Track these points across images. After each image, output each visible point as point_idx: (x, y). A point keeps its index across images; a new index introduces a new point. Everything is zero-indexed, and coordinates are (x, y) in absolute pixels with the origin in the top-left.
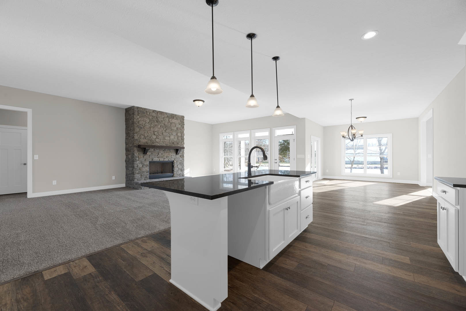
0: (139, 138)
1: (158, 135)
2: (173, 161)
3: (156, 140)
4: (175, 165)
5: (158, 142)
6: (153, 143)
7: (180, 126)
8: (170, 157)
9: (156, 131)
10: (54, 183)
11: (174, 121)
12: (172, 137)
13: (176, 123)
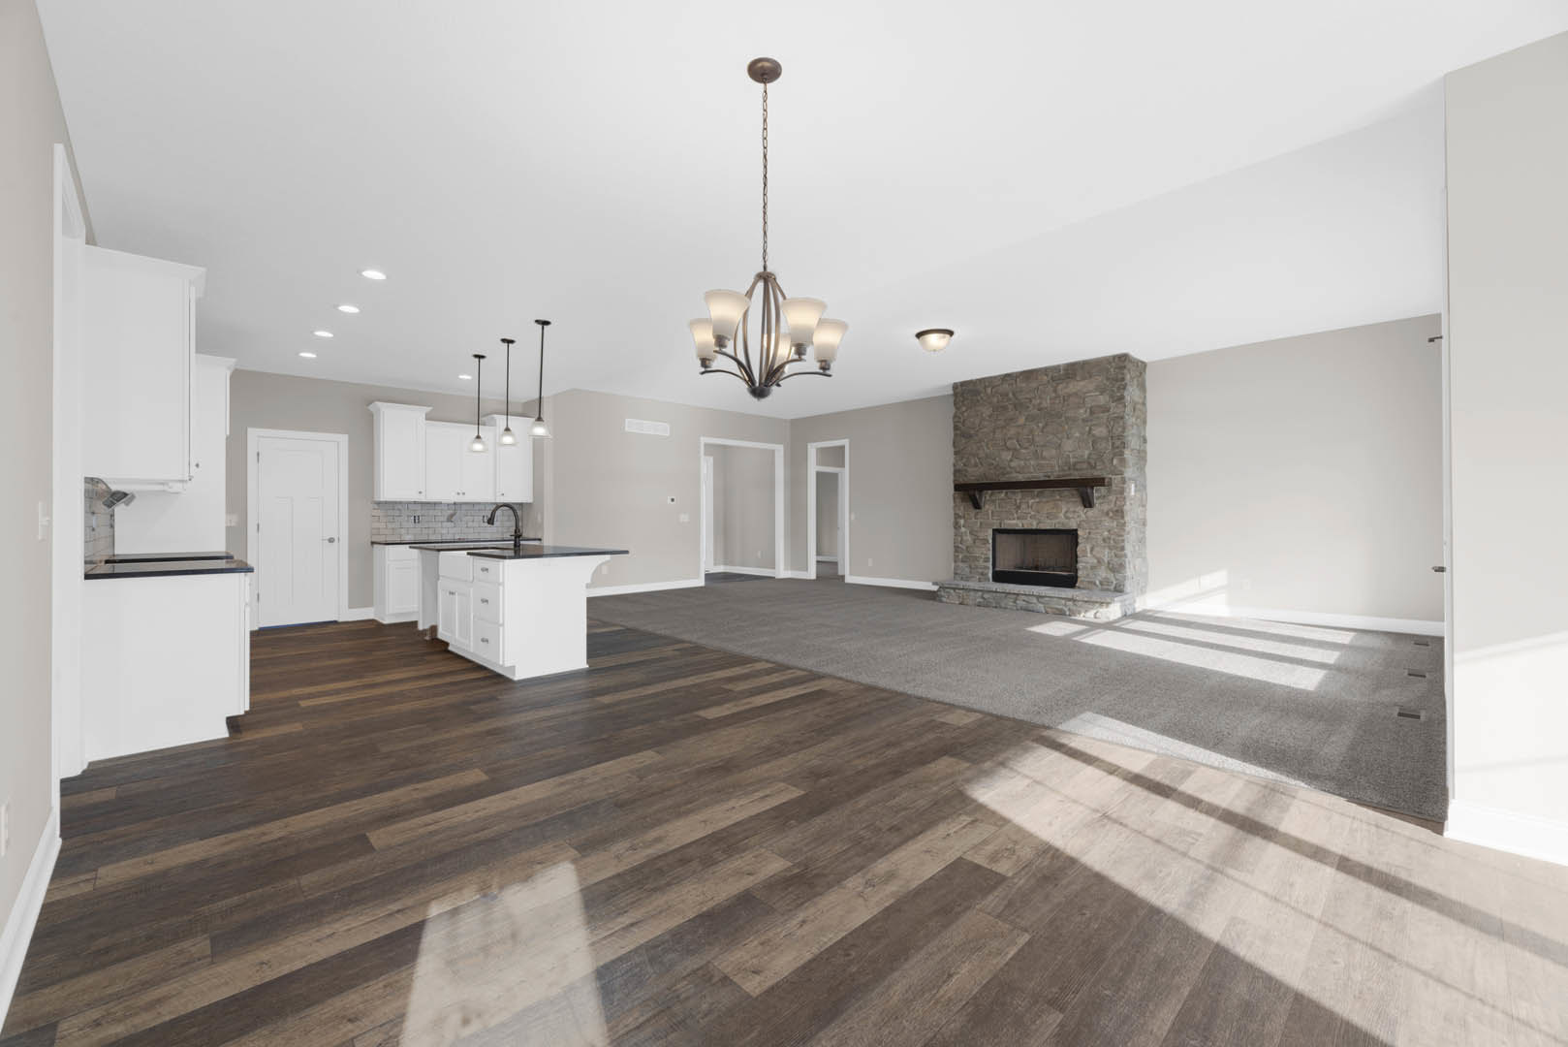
0: (965, 465)
1: (1018, 447)
2: (1076, 530)
3: (1013, 464)
4: (1083, 547)
5: (1018, 470)
6: (1004, 474)
7: (1103, 399)
8: (1062, 515)
9: (1010, 438)
10: (870, 563)
11: (1075, 386)
12: (1068, 446)
13: (1085, 390)
